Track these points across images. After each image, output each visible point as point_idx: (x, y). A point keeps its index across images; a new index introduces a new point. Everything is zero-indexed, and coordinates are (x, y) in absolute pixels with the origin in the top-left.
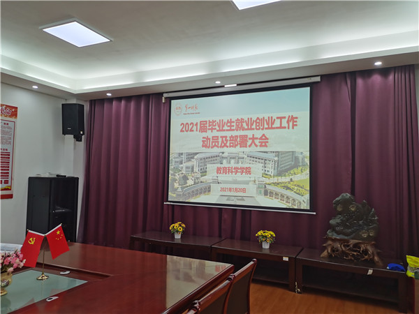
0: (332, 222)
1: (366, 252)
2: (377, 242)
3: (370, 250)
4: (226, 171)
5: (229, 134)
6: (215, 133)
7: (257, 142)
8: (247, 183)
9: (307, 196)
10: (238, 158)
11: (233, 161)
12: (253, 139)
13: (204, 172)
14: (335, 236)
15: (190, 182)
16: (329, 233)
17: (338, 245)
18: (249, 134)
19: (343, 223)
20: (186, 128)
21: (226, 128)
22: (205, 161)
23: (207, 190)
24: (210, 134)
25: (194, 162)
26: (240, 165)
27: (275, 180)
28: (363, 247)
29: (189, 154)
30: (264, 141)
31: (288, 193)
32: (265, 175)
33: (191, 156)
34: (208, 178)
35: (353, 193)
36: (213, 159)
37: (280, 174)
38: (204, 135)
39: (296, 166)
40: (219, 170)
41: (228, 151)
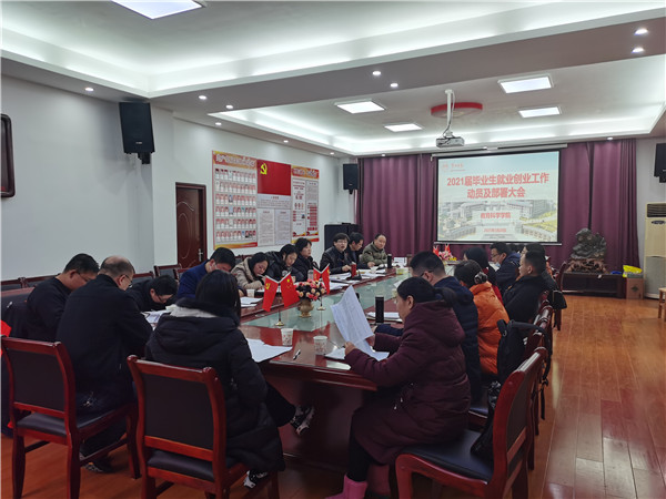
0: (575, 248)
1: (597, 266)
2: (605, 259)
3: (600, 264)
4: (489, 215)
5: (491, 187)
6: (479, 186)
7: (515, 193)
8: (507, 224)
9: (556, 232)
10: (499, 206)
11: (495, 208)
12: (512, 191)
13: (470, 218)
14: (577, 257)
15: (457, 225)
16: (573, 256)
17: (578, 263)
18: (509, 187)
19: (582, 249)
20: (453, 182)
21: (488, 182)
22: (471, 208)
23: (473, 231)
24: (474, 187)
25: (460, 209)
26: (501, 211)
27: (530, 221)
28: (595, 263)
29: (456, 203)
30: (521, 192)
31: (540, 230)
32: (522, 218)
33: (457, 205)
34: (473, 222)
35: (589, 228)
36: (478, 206)
37: (534, 217)
38: (470, 188)
39: (547, 211)
40: (482, 215)
41: (490, 200)
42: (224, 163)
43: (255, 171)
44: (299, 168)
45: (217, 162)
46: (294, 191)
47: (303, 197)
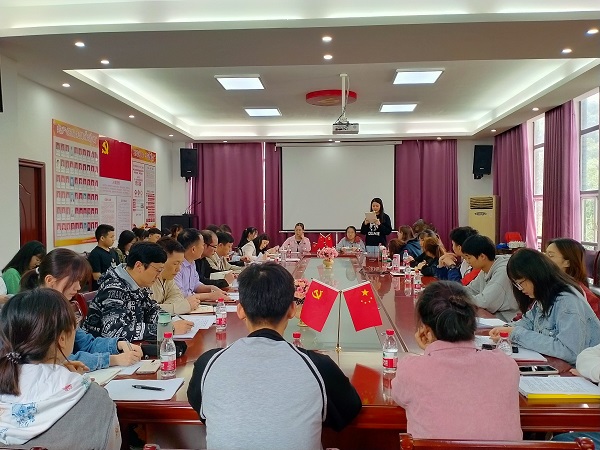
42: (64, 136)
43: (97, 150)
44: (138, 149)
45: (58, 135)
46: (134, 175)
47: (143, 183)
